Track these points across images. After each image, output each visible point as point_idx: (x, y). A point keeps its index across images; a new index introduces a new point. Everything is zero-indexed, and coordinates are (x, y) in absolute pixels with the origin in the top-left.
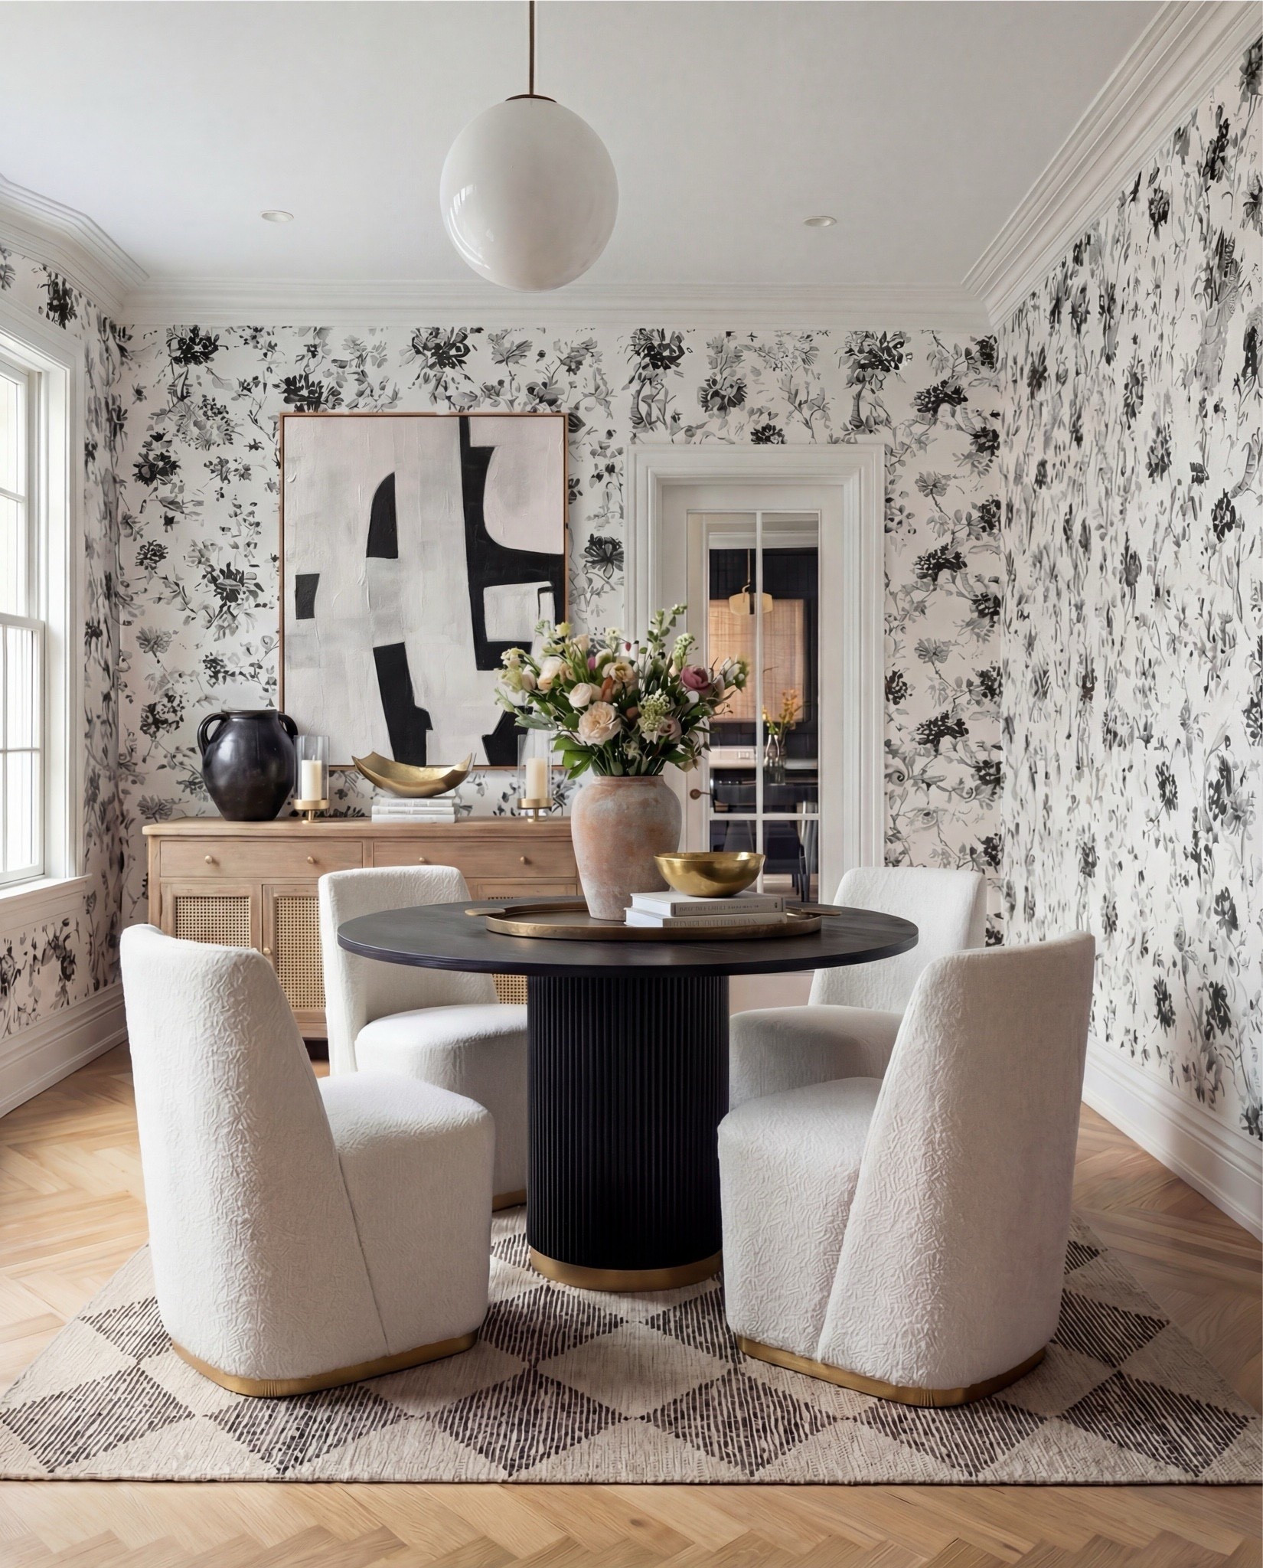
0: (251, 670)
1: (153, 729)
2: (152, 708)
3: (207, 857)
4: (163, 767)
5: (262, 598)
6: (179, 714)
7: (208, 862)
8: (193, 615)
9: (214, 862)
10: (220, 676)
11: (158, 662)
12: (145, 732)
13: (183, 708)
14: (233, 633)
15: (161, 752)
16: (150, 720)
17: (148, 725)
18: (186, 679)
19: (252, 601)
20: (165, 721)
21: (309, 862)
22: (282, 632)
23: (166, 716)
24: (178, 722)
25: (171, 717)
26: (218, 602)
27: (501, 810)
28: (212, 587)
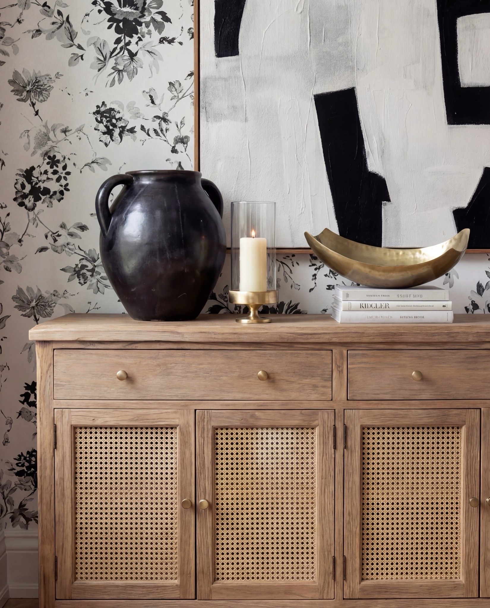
0: (155, 125)
1: (31, 199)
2: (28, 174)
3: (119, 373)
4: (43, 249)
5: (169, 31)
6: (63, 182)
7: (120, 378)
8: (80, 52)
9: (128, 378)
10: (117, 132)
11: (37, 113)
12: (22, 204)
13: (68, 173)
14: (131, 76)
15: (40, 231)
16: (28, 188)
17: (25, 196)
18: (72, 137)
19: (156, 36)
20: (46, 191)
21: (260, 378)
22: (196, 74)
23: (47, 185)
24: (62, 193)
25: (54, 186)
26: (111, 36)
27: (475, 306)
28: (105, 16)
